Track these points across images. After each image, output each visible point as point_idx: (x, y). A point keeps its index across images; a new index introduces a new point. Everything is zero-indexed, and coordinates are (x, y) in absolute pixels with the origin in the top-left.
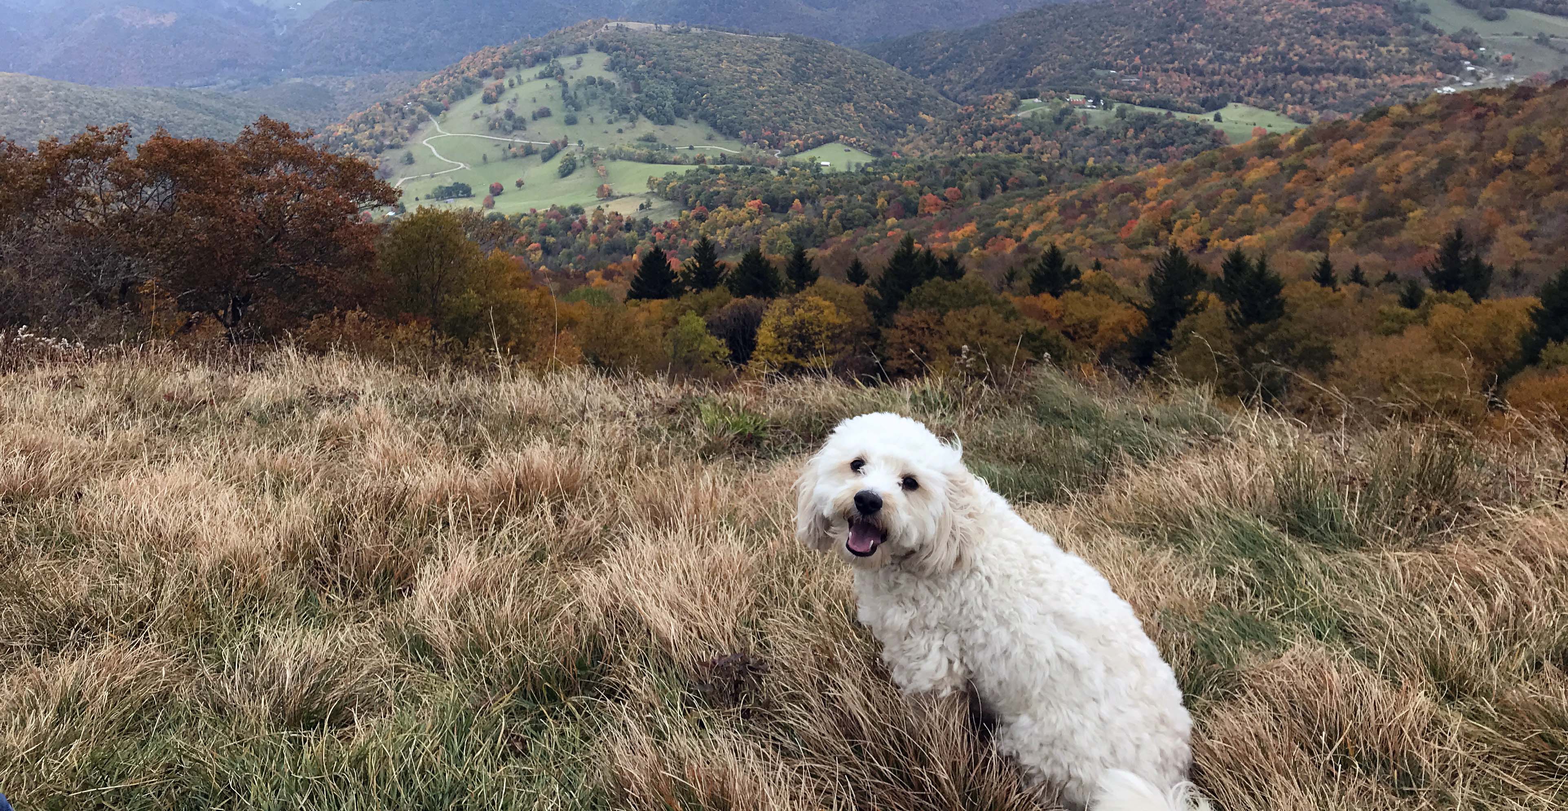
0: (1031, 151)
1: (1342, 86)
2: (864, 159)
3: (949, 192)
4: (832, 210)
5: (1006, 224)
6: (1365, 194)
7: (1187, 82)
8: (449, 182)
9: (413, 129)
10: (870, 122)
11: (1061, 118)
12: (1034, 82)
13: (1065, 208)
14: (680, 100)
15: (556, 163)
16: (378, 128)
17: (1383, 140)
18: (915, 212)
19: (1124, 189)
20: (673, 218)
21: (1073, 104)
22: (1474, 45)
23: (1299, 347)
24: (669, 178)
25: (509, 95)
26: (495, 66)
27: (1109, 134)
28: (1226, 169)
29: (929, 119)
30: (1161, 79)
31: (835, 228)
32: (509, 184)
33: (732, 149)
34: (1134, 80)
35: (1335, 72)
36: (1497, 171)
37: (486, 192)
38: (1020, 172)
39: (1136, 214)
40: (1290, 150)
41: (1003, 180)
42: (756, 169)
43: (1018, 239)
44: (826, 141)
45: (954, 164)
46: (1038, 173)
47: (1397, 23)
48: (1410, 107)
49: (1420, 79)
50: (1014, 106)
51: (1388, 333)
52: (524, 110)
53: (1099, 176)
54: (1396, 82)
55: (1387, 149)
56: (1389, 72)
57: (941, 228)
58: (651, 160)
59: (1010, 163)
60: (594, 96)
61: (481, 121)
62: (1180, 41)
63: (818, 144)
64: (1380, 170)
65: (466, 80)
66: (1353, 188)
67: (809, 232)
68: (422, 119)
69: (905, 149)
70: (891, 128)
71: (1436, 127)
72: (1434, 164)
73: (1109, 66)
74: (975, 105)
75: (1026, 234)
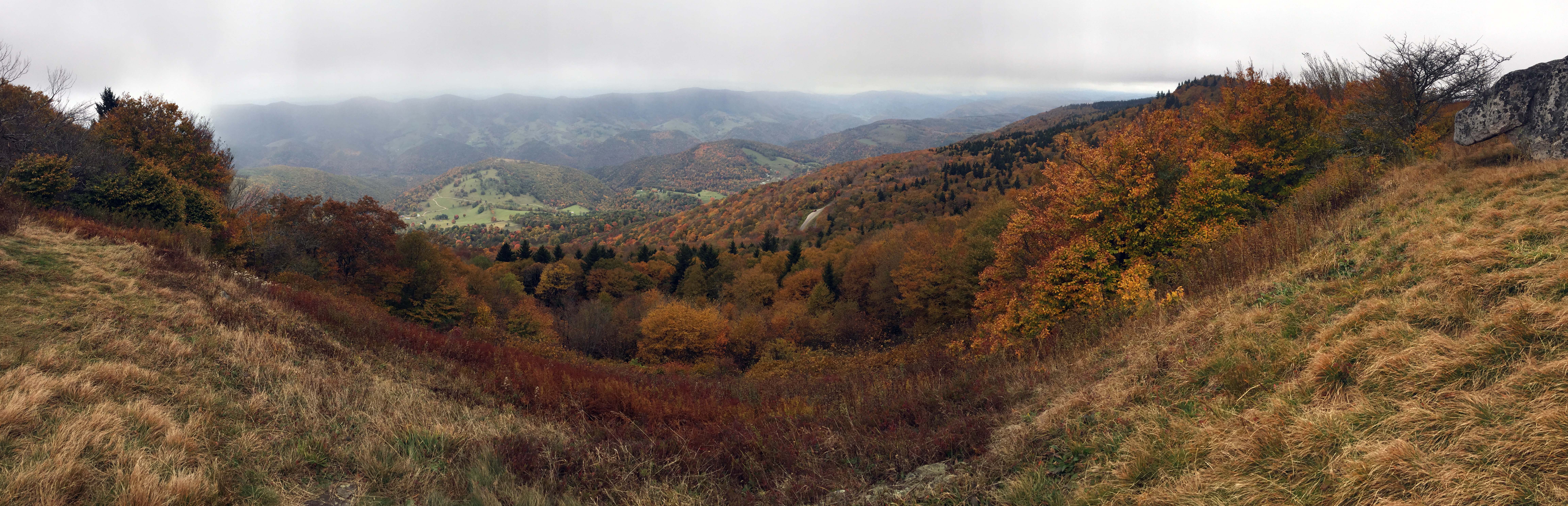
0: (640, 208)
1: (735, 183)
2: (586, 211)
3: (614, 223)
4: (574, 229)
5: (632, 234)
6: (743, 218)
7: (690, 183)
8: (440, 214)
9: (430, 195)
10: (588, 198)
11: (650, 197)
12: (640, 184)
13: (652, 228)
14: (522, 187)
15: (477, 208)
16: (419, 194)
17: (747, 200)
18: (603, 230)
19: (670, 221)
20: (518, 230)
21: (654, 192)
22: (769, 168)
23: (724, 275)
24: (517, 215)
25: (462, 184)
26: (458, 173)
27: (666, 201)
28: (702, 212)
29: (607, 197)
30: (682, 182)
31: (575, 236)
32: (461, 216)
33: (541, 206)
34: (673, 183)
35: (733, 178)
36: (777, 208)
37: (453, 218)
38: (637, 216)
39: (675, 229)
40: (722, 205)
41: (631, 219)
42: (548, 214)
43: (637, 239)
44: (573, 205)
45: (615, 213)
46: (643, 216)
47: (748, 162)
48: (754, 189)
49: (756, 180)
50: (634, 193)
51: (750, 267)
52: (467, 189)
53: (663, 216)
54: (749, 181)
55: (748, 203)
56: (747, 178)
57: (611, 236)
58: (511, 209)
59: (634, 213)
60: (492, 185)
61: (453, 193)
62: (687, 169)
63: (571, 205)
64: (747, 210)
65: (449, 178)
66: (740, 216)
67: (566, 237)
68: (434, 191)
69: (600, 208)
70: (595, 200)
71: (761, 195)
72: (762, 207)
73: (664, 178)
74: (622, 192)
75: (639, 237)
